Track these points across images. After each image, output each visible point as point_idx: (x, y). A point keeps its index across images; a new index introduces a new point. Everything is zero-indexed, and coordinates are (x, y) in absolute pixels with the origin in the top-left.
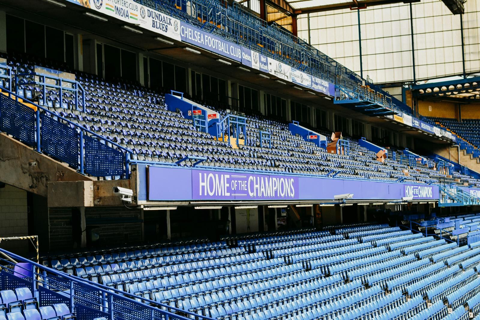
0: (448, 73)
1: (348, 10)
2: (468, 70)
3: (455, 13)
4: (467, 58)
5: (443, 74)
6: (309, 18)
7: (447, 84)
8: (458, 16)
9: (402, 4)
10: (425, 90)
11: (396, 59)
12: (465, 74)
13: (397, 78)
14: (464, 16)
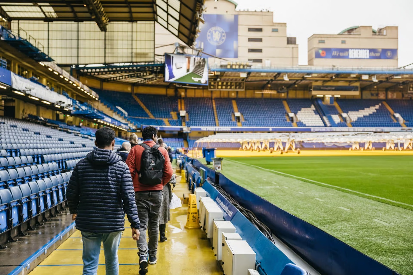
0: (96, 62)
1: (42, 22)
2: (107, 62)
3: (102, 31)
4: (107, 55)
5: (93, 62)
6: (18, 23)
7: (96, 68)
8: (104, 32)
9: (73, 22)
10: (83, 70)
11: (68, 51)
12: (105, 64)
13: (68, 62)
14: (107, 33)
